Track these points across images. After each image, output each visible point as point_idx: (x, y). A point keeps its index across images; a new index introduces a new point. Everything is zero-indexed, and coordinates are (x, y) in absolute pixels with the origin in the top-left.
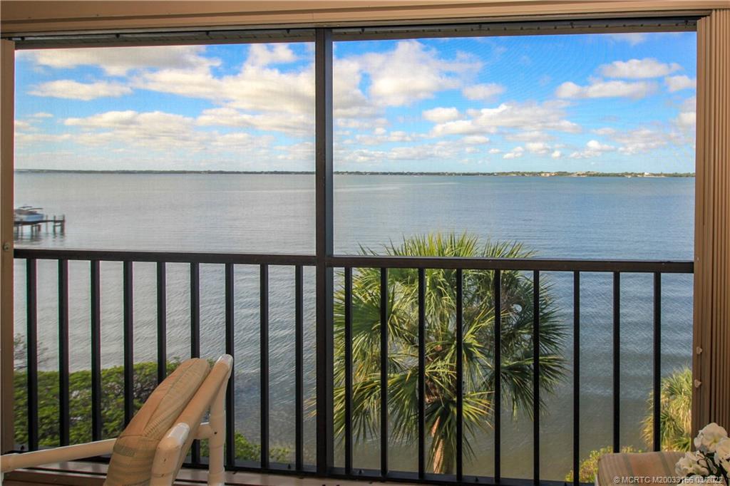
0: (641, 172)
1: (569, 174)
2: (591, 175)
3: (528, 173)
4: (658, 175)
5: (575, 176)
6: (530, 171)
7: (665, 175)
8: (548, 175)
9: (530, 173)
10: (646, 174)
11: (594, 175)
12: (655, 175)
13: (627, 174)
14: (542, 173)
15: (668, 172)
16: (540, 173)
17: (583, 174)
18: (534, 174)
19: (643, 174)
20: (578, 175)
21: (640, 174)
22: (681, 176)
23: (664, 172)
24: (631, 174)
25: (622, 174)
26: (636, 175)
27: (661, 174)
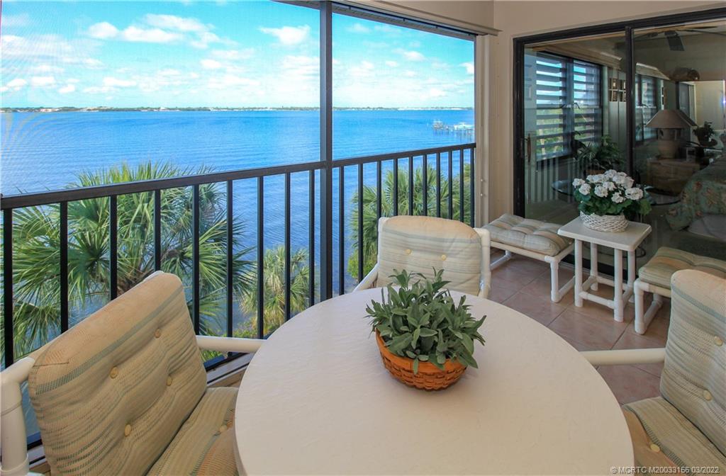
0: (157, 107)
1: (77, 109)
2: (103, 110)
3: (21, 109)
4: (173, 109)
5: (85, 111)
6: (25, 107)
7: (180, 109)
8: (50, 110)
9: (25, 109)
10: (162, 108)
11: (107, 110)
12: (170, 109)
13: (143, 108)
14: (42, 108)
15: (182, 107)
16: (39, 109)
17: (94, 109)
18: (31, 110)
19: (159, 108)
20: (89, 110)
21: (156, 109)
22: (193, 110)
23: (179, 107)
24: (146, 109)
25: (138, 108)
26: (152, 110)
27: (176, 109)
